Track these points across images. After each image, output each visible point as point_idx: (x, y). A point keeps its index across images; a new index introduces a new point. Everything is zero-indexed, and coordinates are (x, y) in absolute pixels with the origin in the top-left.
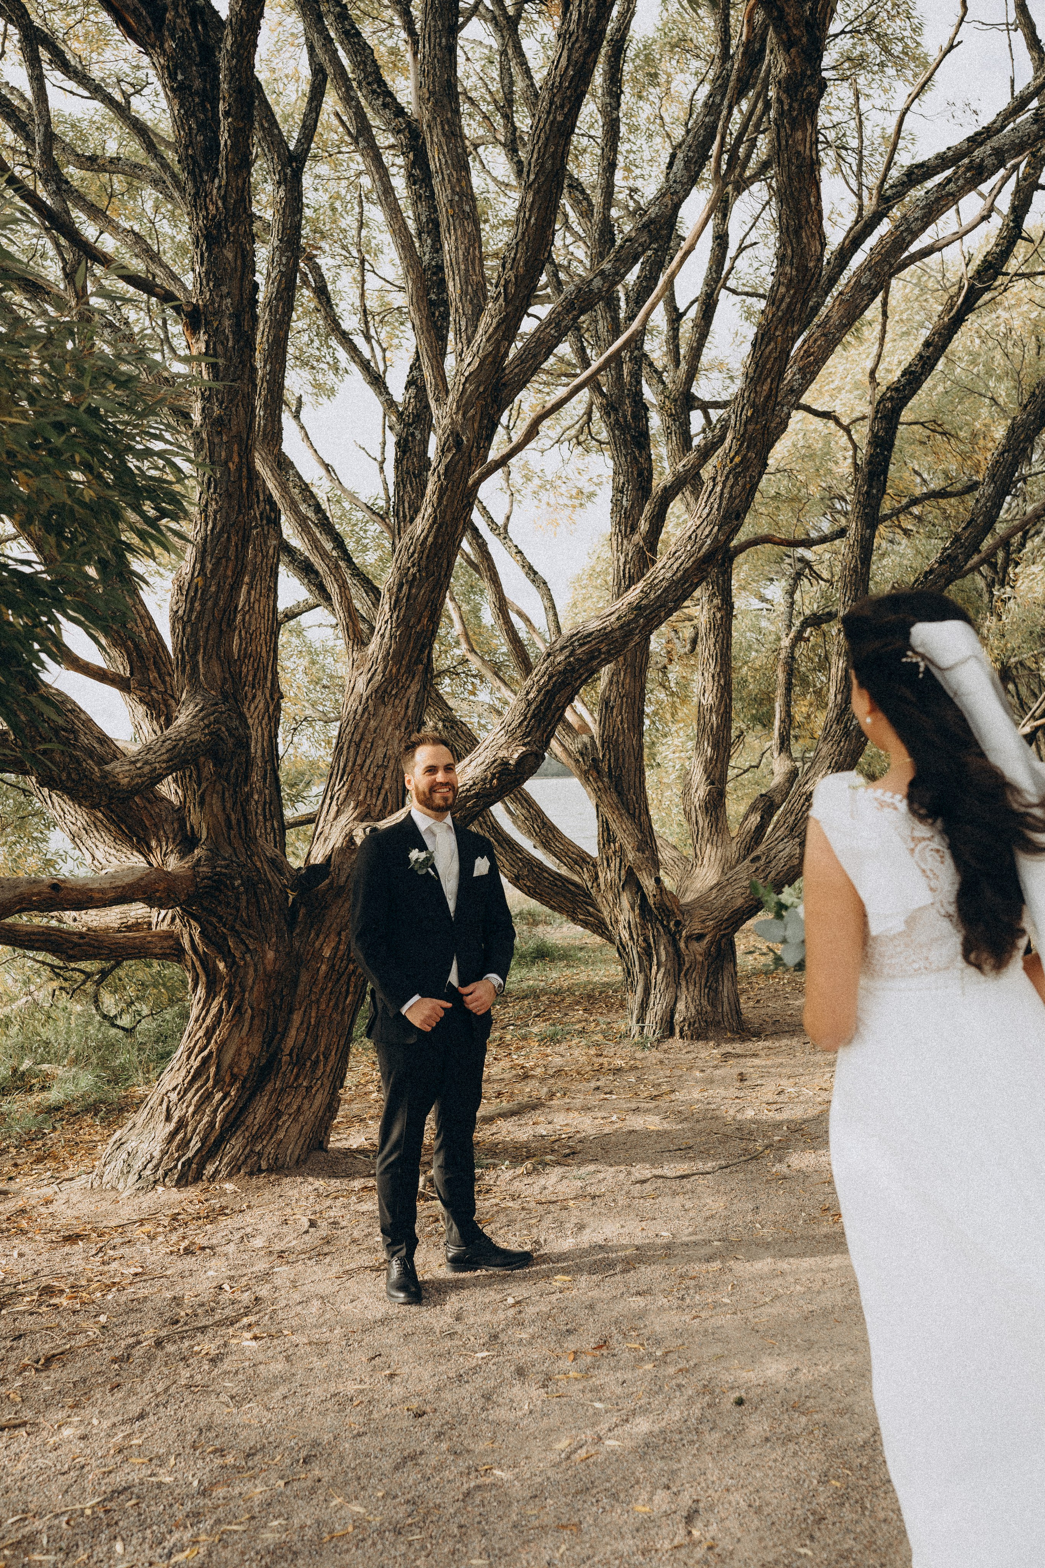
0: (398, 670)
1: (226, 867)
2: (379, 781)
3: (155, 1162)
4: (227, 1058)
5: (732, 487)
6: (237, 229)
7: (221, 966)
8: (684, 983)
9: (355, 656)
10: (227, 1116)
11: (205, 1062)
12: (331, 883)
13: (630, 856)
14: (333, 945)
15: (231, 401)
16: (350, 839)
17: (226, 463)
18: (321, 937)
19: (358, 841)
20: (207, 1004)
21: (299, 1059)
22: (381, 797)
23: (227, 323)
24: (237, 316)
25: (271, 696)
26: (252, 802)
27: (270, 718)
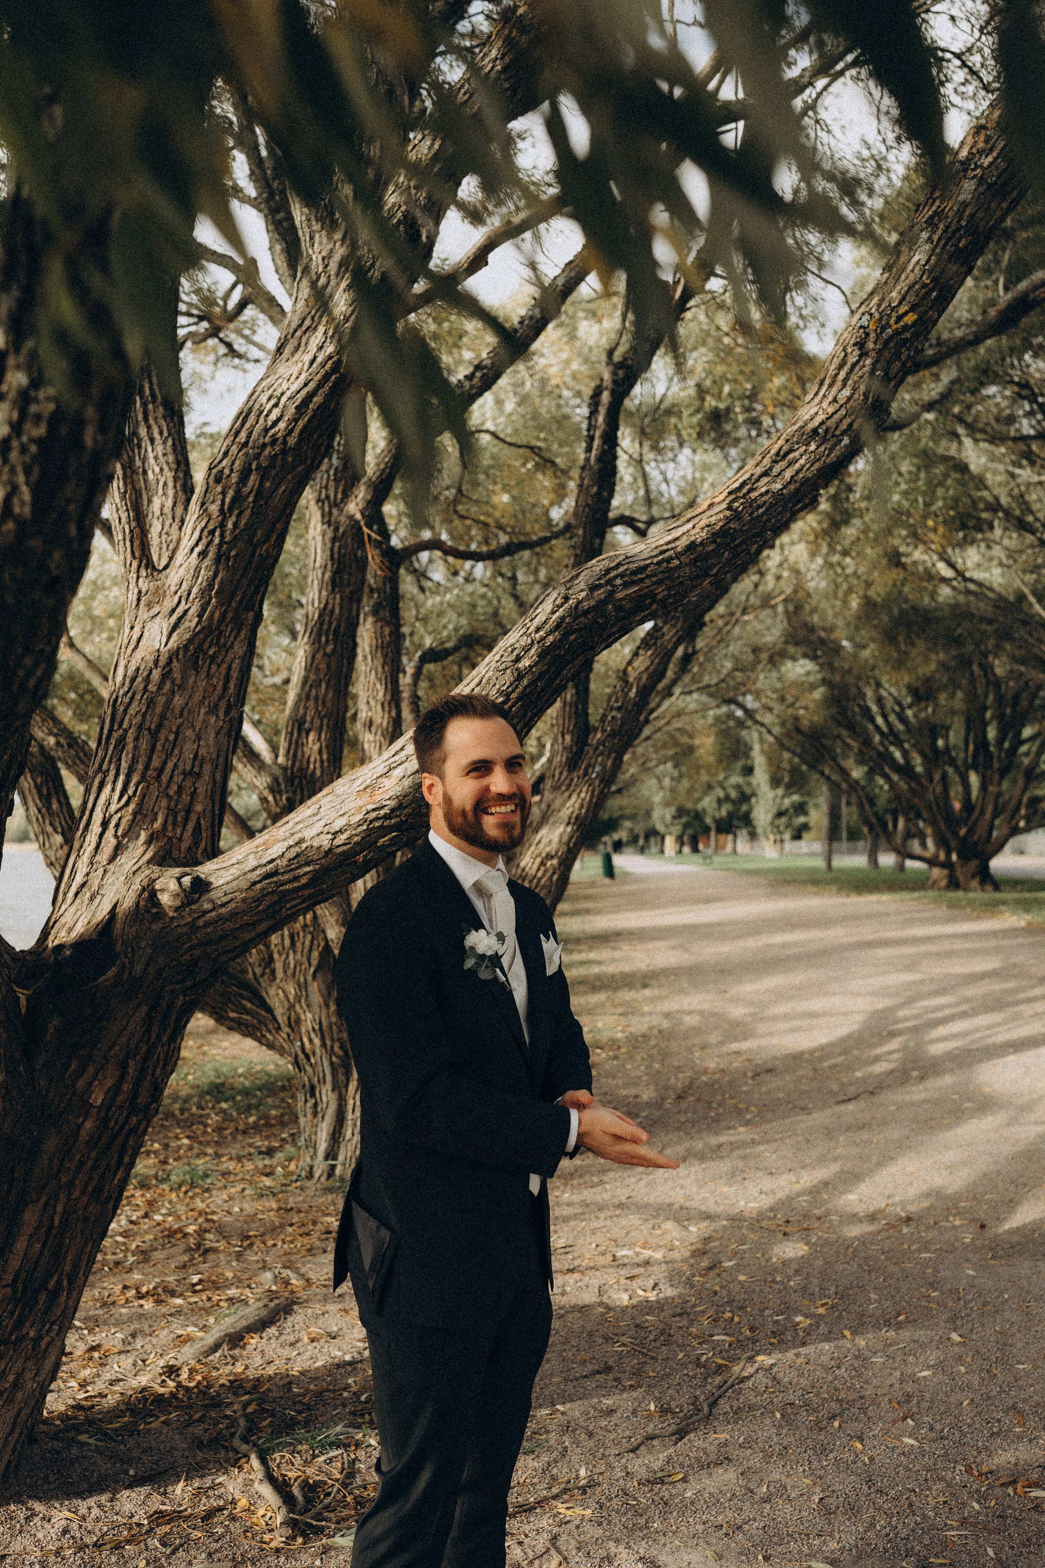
0: (223, 616)
2: (186, 798)
9: (144, 585)
14: (109, 1082)
16: (150, 893)
18: (91, 1069)
19: (165, 899)
22: (190, 826)
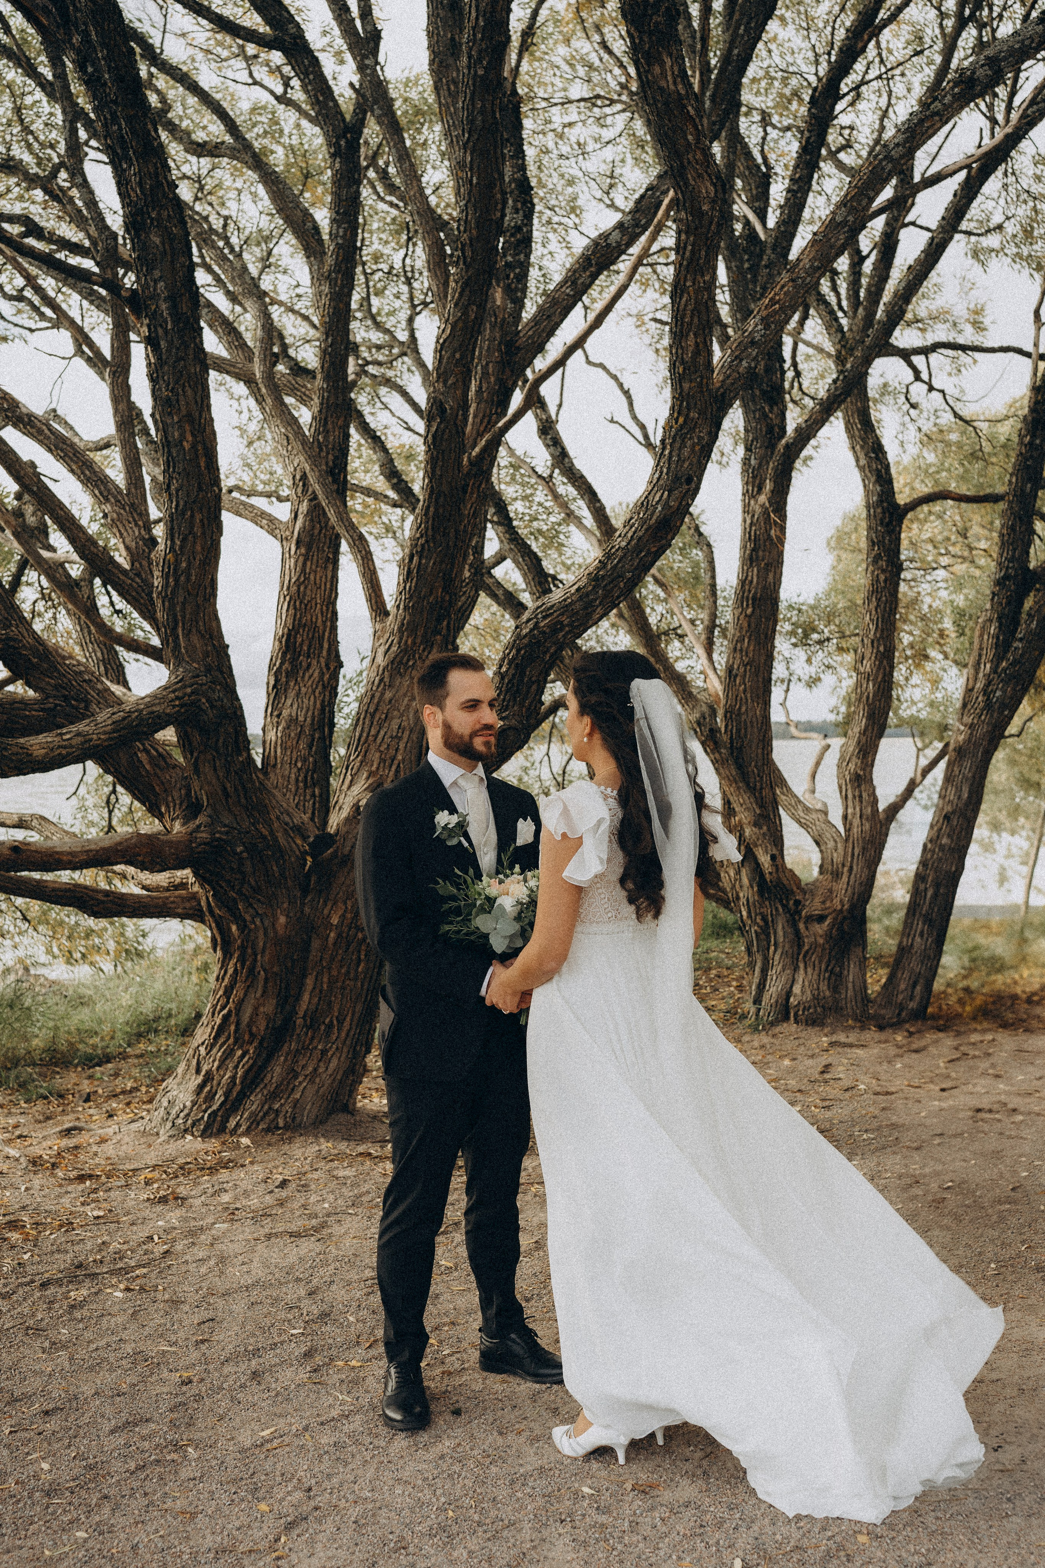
0: (414, 643)
1: (227, 833)
2: (392, 752)
3: (186, 1111)
4: (246, 1017)
5: (680, 449)
6: (159, 214)
7: (234, 928)
8: (802, 965)
9: (377, 626)
10: (247, 1073)
11: (226, 1018)
12: (336, 851)
13: (748, 832)
14: (340, 912)
15: (177, 383)
17: (181, 442)
18: (329, 904)
20: (224, 964)
21: (313, 1021)
22: (394, 768)
23: (164, 306)
24: (173, 299)
25: (327, 665)
26: (294, 770)
27: (324, 687)
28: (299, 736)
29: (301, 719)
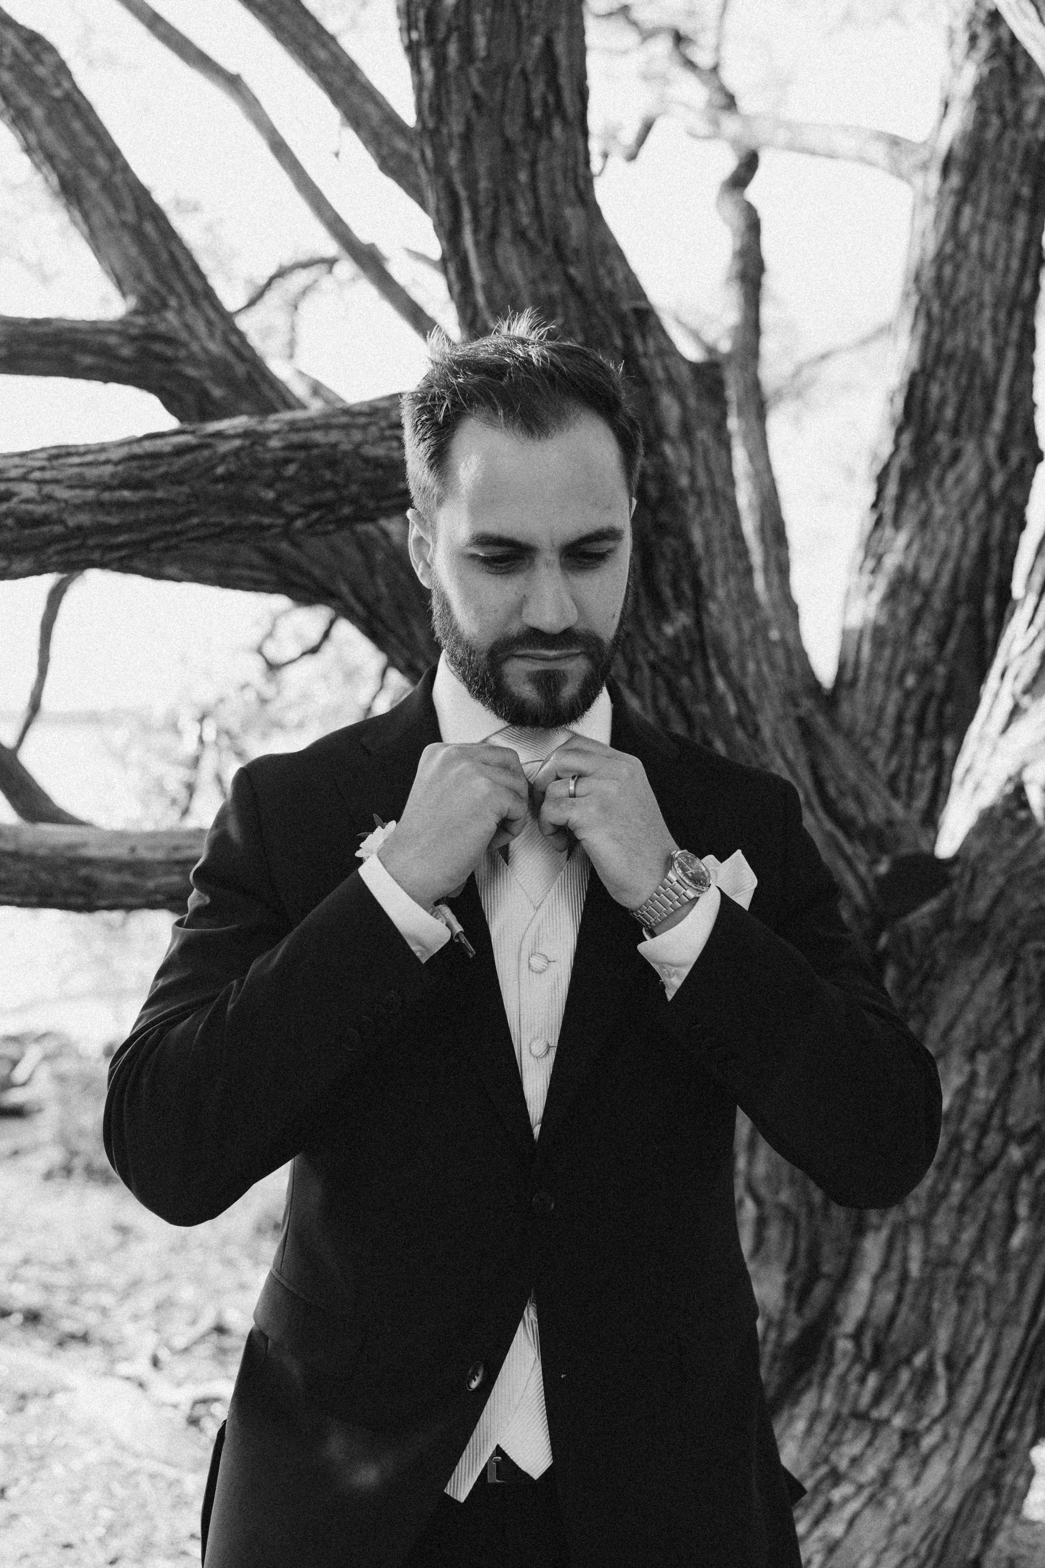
25: (1003, 455)
26: (896, 695)
27: (992, 505)
28: (917, 617)
29: (926, 575)
